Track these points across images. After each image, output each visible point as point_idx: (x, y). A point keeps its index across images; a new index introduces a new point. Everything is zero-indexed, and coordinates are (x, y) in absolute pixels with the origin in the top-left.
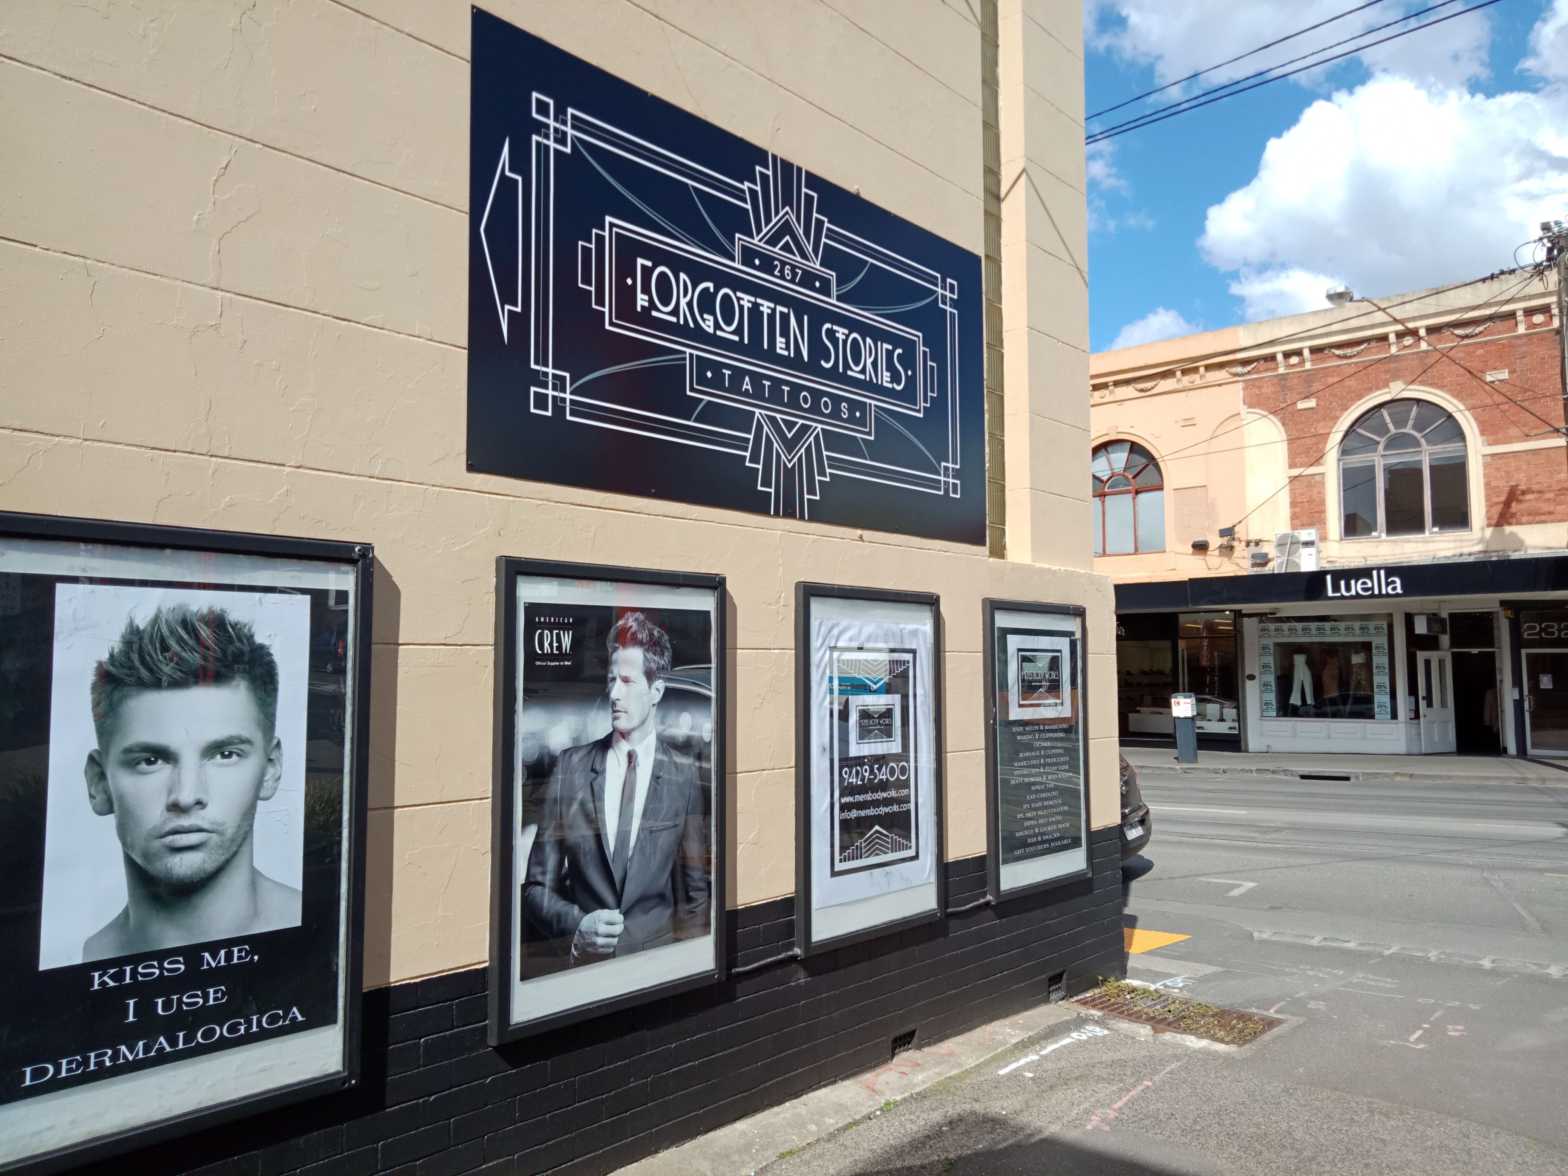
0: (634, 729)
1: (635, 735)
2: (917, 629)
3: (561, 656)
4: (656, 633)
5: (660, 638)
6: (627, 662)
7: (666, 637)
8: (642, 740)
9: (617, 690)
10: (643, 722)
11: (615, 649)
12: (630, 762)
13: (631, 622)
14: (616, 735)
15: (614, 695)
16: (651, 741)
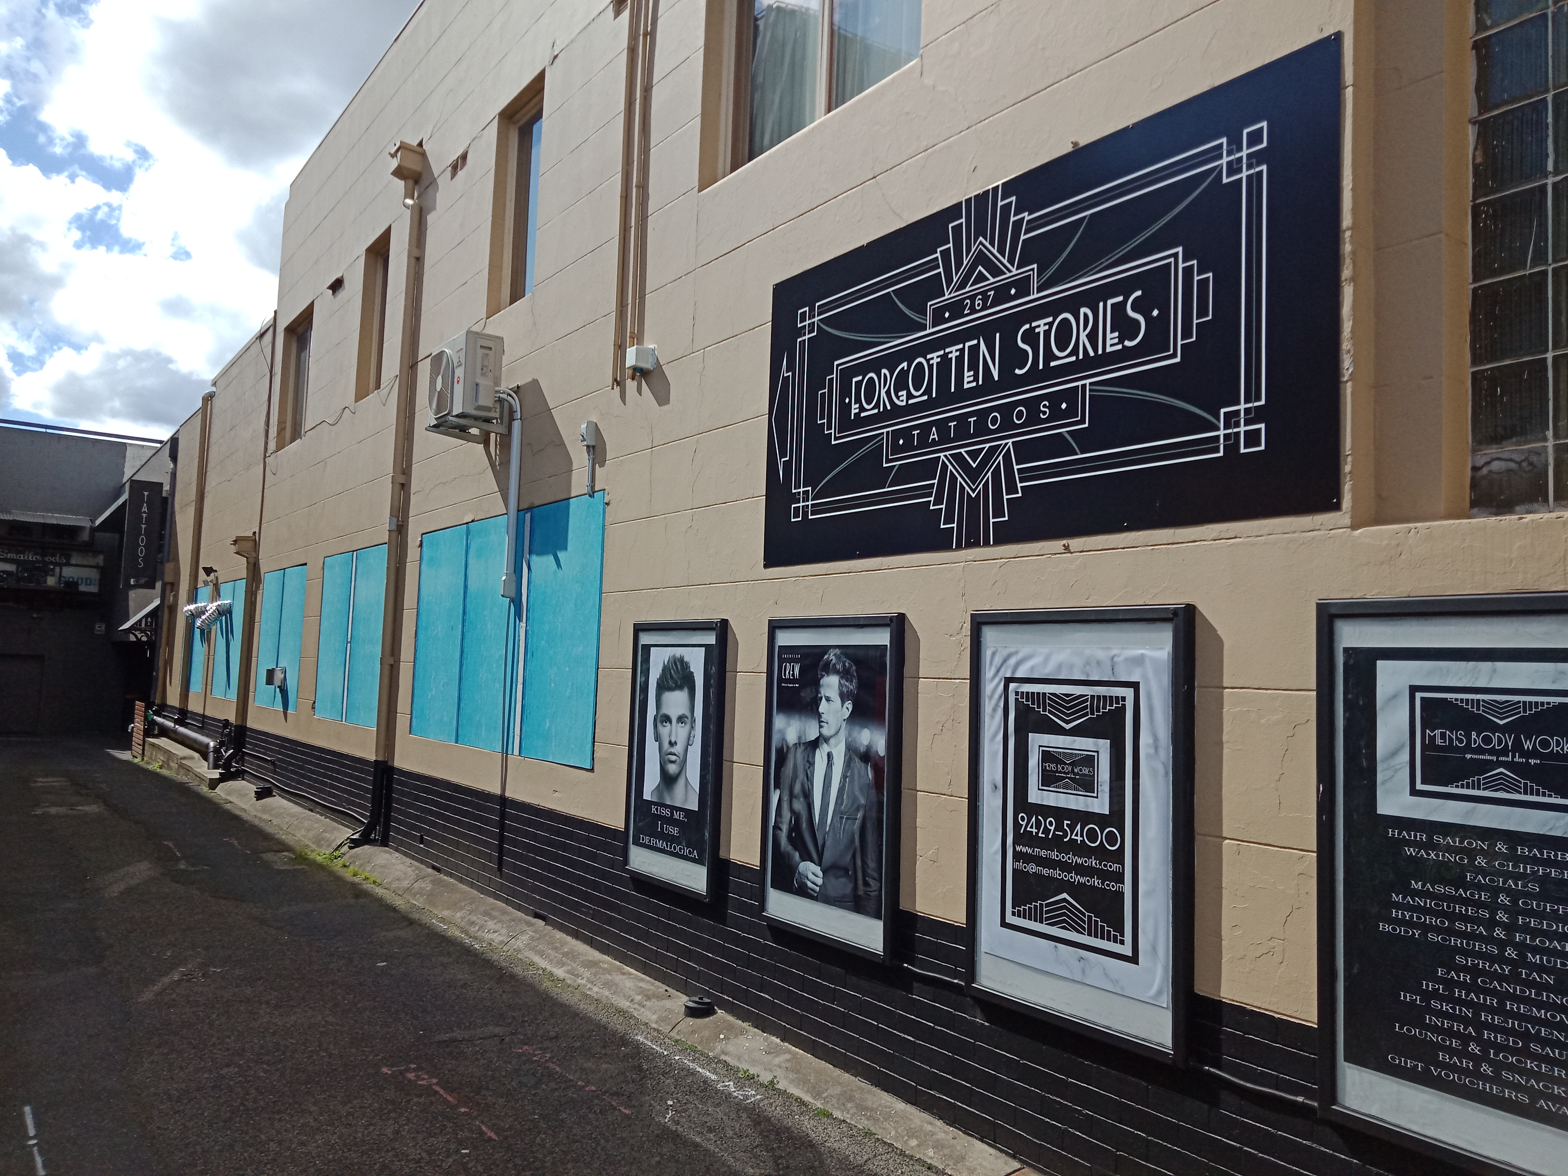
0: (831, 737)
1: (832, 741)
2: (1142, 655)
3: (794, 681)
4: (847, 664)
5: (849, 668)
6: (828, 686)
7: (854, 668)
8: (836, 746)
9: (823, 707)
10: (837, 733)
11: (823, 676)
12: (829, 761)
13: (831, 656)
14: (821, 740)
15: (821, 710)
16: (842, 747)
